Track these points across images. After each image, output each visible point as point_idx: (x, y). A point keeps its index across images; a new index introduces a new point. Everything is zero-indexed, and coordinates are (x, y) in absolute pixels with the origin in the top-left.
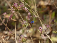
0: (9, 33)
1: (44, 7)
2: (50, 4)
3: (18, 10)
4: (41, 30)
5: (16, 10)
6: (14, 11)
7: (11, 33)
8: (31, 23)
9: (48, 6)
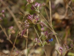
0: (16, 53)
1: (58, 21)
2: (67, 18)
3: (33, 24)
4: (61, 51)
5: (31, 24)
6: (28, 26)
7: (18, 52)
8: (49, 42)
9: (64, 20)
